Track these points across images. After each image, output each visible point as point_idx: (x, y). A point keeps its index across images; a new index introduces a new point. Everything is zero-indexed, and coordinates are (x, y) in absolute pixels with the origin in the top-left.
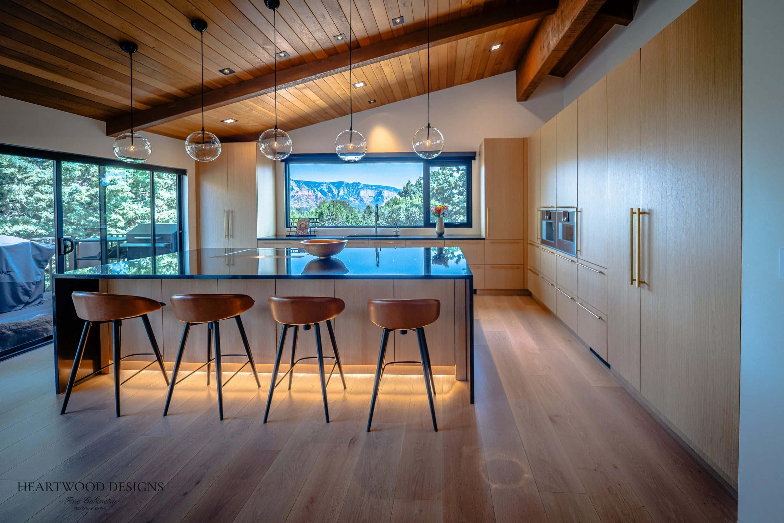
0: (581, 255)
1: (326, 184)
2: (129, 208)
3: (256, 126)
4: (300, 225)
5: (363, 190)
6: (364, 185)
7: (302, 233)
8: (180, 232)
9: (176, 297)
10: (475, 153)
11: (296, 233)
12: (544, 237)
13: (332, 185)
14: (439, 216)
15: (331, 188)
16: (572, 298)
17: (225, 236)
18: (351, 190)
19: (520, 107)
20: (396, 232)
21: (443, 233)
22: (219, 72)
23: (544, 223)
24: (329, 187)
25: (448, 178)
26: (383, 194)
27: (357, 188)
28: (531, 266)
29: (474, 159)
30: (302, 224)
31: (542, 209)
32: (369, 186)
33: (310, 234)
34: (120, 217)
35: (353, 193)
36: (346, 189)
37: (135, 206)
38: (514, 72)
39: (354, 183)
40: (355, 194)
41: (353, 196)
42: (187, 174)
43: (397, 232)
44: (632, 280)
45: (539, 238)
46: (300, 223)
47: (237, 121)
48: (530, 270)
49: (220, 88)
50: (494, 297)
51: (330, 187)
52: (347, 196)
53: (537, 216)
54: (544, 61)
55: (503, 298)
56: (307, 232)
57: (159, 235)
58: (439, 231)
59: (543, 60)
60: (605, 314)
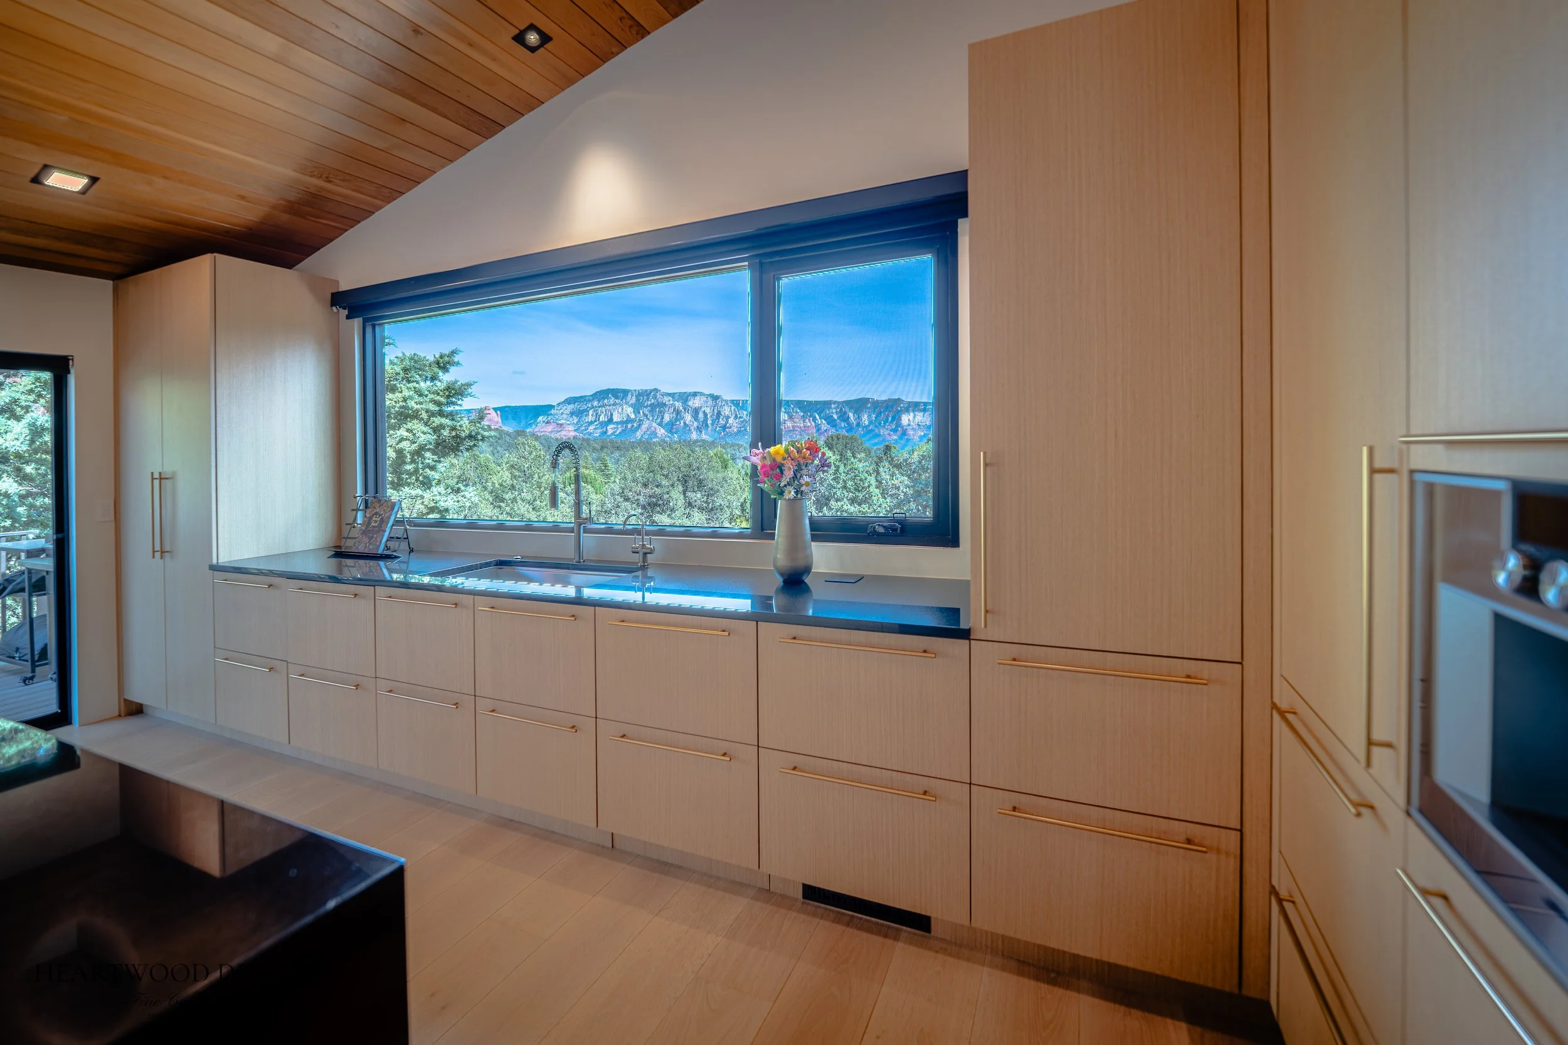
4: (370, 519)
7: (365, 547)
8: (60, 536)
17: (154, 552)
20: (641, 555)
30: (376, 514)
42: (72, 369)
46: (370, 513)
47: (93, 178)
58: (784, 564)
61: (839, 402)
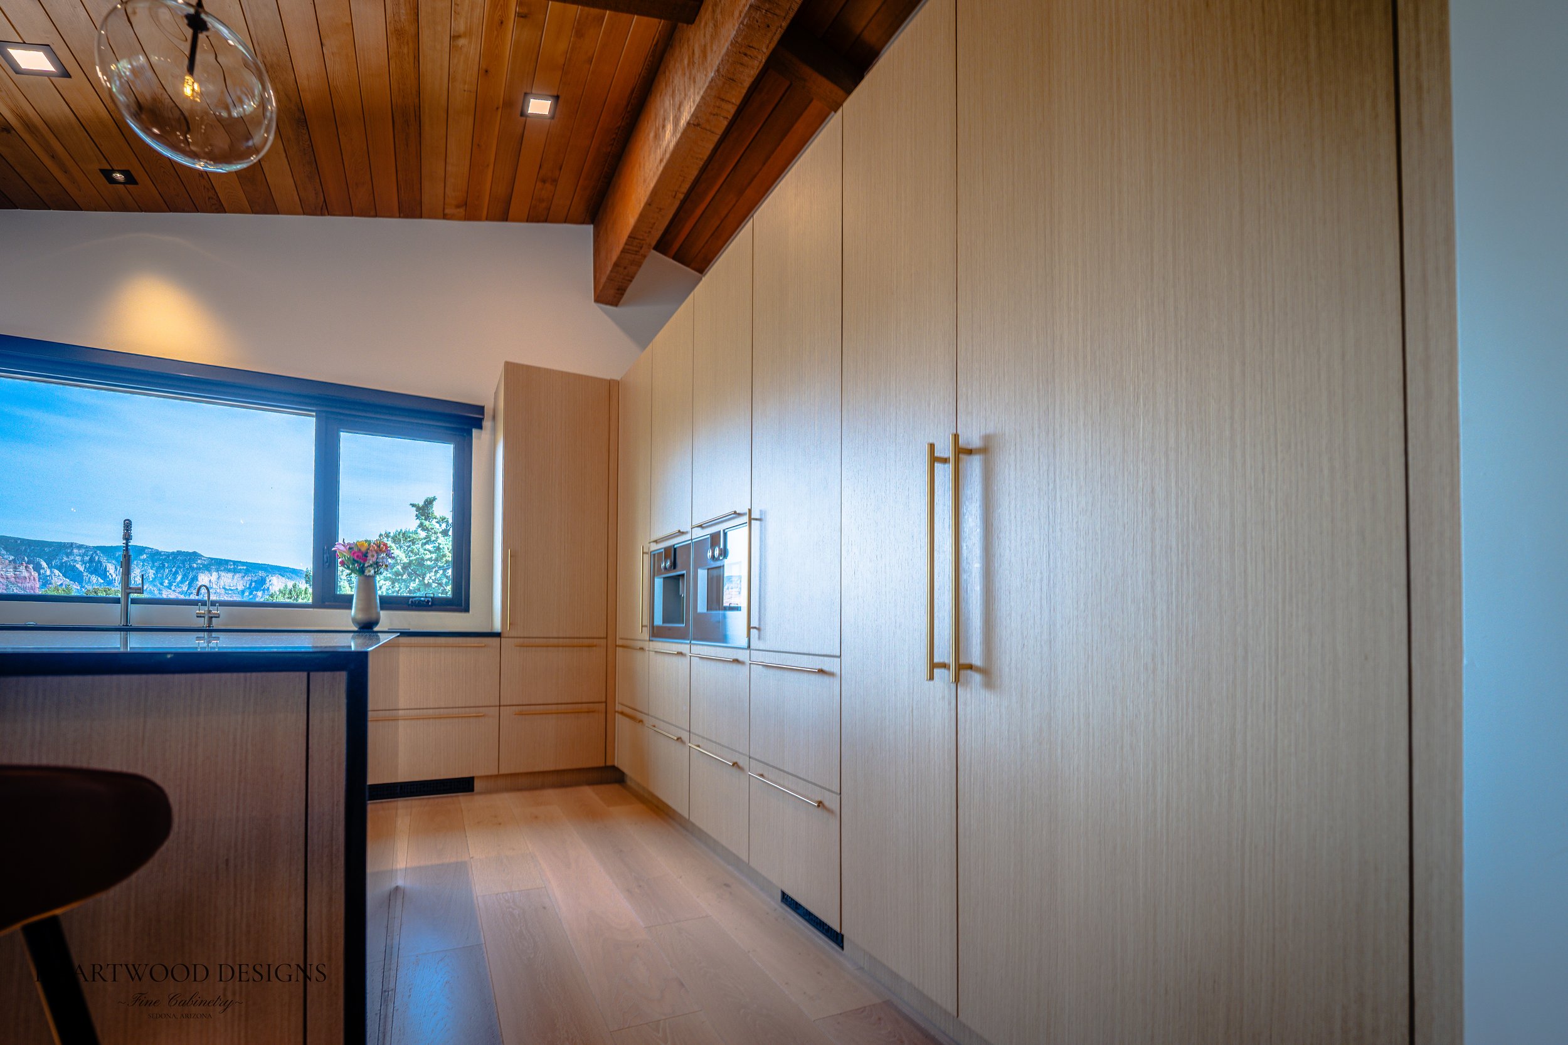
0: (759, 638)
1: (83, 551)
5: (206, 572)
6: (212, 559)
10: (481, 409)
12: (658, 621)
13: (103, 553)
14: (361, 571)
15: (100, 562)
16: (735, 764)
19: (601, 317)
20: (207, 619)
21: (376, 623)
23: (659, 582)
24: (91, 560)
25: (437, 538)
26: (268, 585)
27: (187, 566)
28: (623, 705)
29: (480, 427)
31: (654, 547)
32: (227, 564)
35: (175, 578)
36: (153, 566)
38: (589, 228)
39: (179, 553)
40: (182, 582)
41: (173, 588)
43: (210, 618)
44: (933, 666)
45: (646, 626)
48: (622, 713)
50: (526, 794)
51: (97, 558)
52: (155, 586)
53: (642, 568)
54: (663, 164)
55: (550, 794)
58: (361, 617)
59: (661, 161)
60: (832, 792)
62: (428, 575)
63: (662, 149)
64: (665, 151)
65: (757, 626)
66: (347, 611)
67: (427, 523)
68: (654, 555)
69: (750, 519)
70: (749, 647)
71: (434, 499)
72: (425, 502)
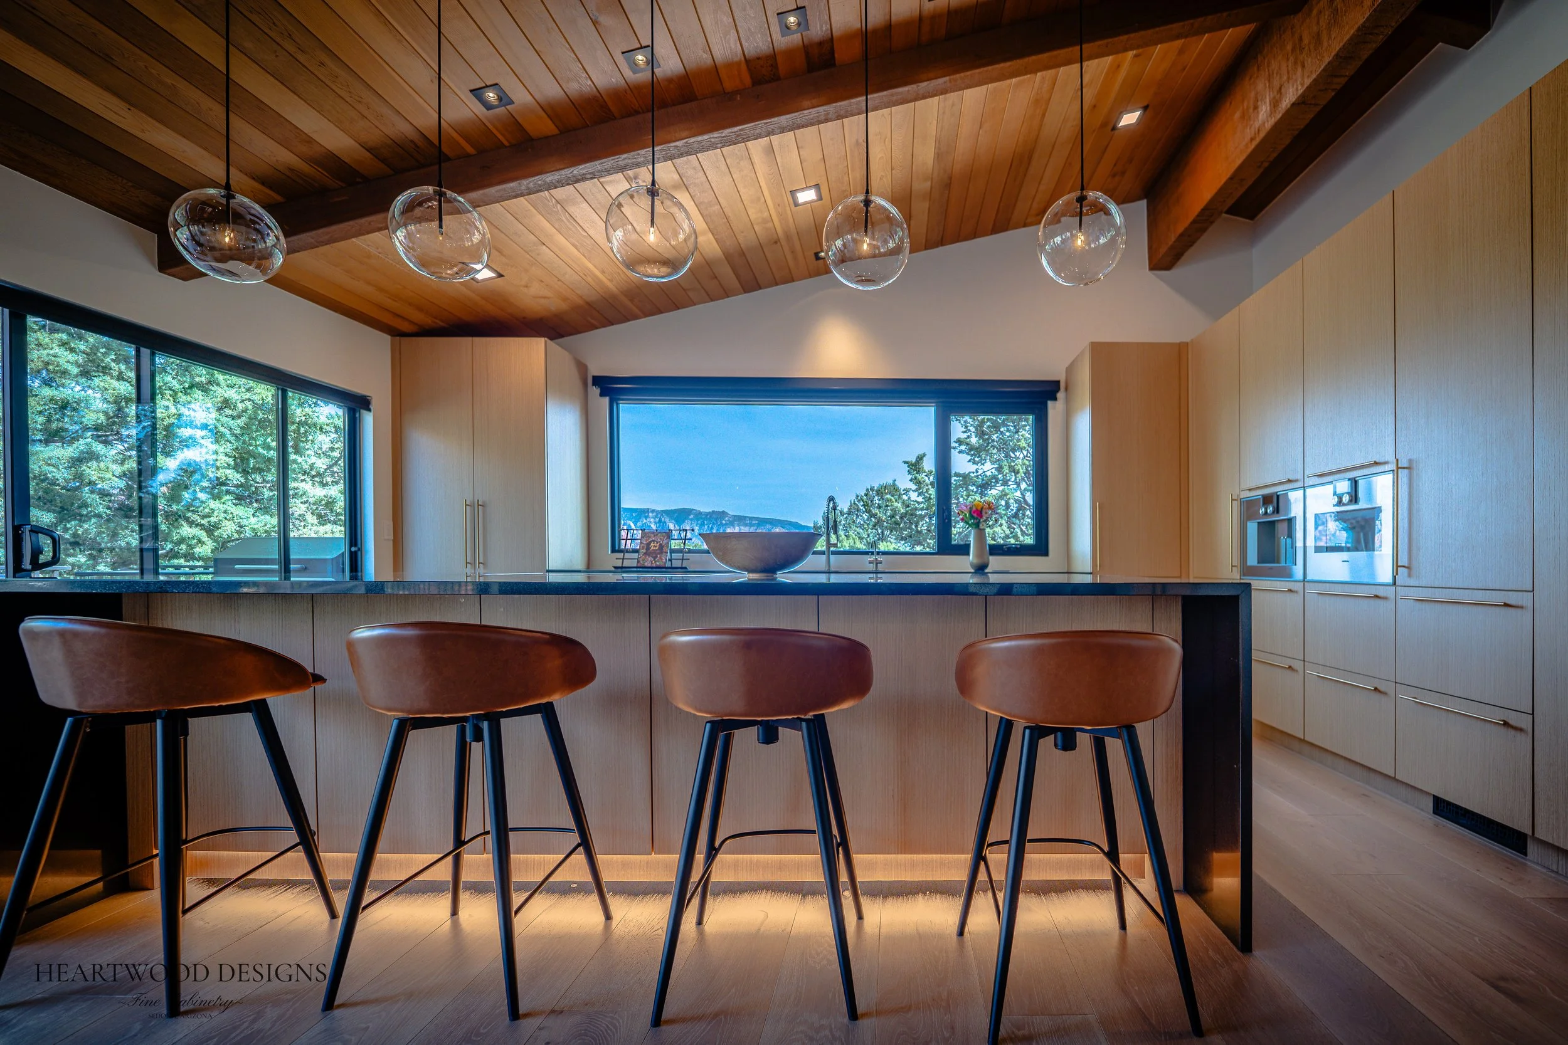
0: (1410, 575)
1: (655, 514)
2: (225, 512)
3: (545, 298)
4: (648, 544)
5: (732, 527)
7: (652, 563)
8: (353, 549)
9: (362, 633)
10: (1058, 383)
11: (638, 562)
12: (1252, 560)
13: (667, 515)
14: (977, 525)
15: (665, 522)
16: (1376, 689)
17: (467, 563)
18: (706, 527)
19: (1155, 282)
20: (875, 564)
21: (987, 565)
22: (470, 94)
23: (1252, 527)
24: (660, 521)
27: (719, 523)
29: (1055, 399)
30: (653, 541)
31: (1247, 495)
32: (745, 520)
33: (670, 566)
34: (203, 535)
36: (697, 524)
37: (240, 511)
38: (1144, 203)
39: (714, 512)
42: (372, 407)
43: (877, 563)
45: (1236, 566)
46: (646, 540)
47: (500, 275)
49: (468, 156)
51: (663, 519)
53: (1228, 516)
54: (1255, 142)
56: (664, 561)
57: (299, 561)
58: (976, 561)
59: (1252, 139)
60: (1522, 712)
61: (657, 511)
62: (921, 523)
63: (1253, 129)
64: (1259, 130)
65: (1406, 565)
66: (965, 557)
67: (919, 477)
68: (1244, 501)
69: (1398, 468)
70: (1394, 583)
71: (925, 455)
72: (917, 459)
